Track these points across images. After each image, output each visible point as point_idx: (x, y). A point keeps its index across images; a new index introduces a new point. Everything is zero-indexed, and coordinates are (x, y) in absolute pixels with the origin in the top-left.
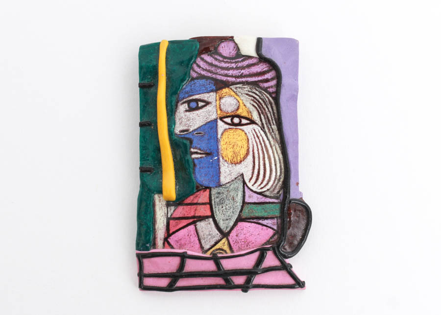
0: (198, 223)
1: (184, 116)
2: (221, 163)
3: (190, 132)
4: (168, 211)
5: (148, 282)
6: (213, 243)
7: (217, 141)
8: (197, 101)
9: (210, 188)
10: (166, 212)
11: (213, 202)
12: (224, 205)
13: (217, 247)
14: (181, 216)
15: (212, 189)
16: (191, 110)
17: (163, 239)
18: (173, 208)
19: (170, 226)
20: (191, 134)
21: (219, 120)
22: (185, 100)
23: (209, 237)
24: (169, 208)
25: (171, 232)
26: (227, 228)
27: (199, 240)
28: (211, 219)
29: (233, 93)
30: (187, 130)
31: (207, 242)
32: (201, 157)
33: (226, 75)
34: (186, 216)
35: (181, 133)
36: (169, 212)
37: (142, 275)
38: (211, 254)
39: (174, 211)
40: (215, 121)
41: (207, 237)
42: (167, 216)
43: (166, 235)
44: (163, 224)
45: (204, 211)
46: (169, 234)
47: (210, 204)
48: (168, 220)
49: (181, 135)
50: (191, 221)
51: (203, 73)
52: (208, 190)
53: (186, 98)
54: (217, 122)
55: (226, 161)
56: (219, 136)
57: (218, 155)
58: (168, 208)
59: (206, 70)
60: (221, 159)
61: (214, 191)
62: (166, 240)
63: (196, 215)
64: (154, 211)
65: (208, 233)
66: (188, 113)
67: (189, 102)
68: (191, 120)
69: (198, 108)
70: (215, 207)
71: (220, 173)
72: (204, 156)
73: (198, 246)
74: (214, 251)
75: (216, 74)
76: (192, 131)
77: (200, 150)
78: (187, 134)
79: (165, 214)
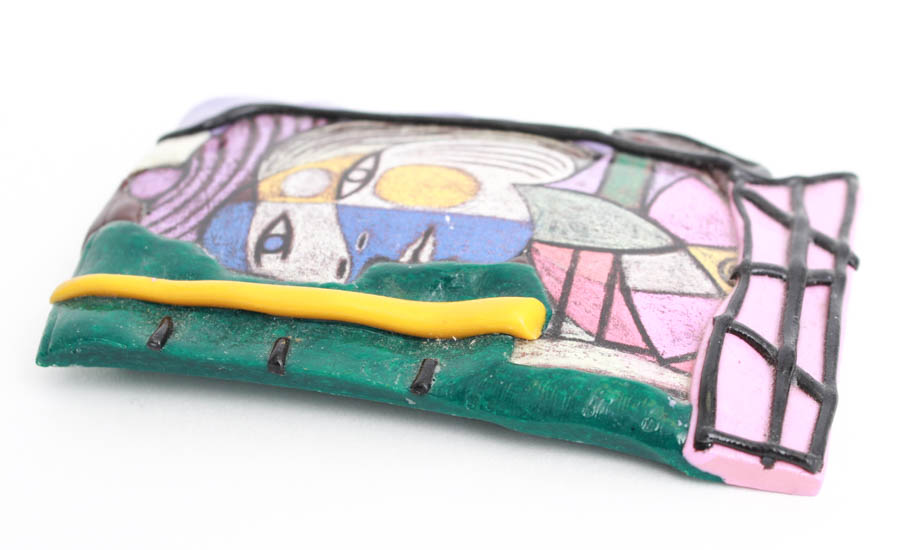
0: (631, 283)
1: (298, 264)
2: (468, 212)
3: (352, 258)
4: (574, 340)
5: (796, 436)
6: (699, 272)
8: (266, 234)
9: (531, 241)
10: (575, 343)
11: (576, 243)
12: (590, 226)
13: (713, 271)
14: (598, 313)
15: (536, 237)
16: (285, 250)
17: (662, 368)
18: (567, 327)
19: (624, 342)
20: (356, 258)
21: (342, 202)
22: (251, 258)
24: (563, 335)
25: (643, 345)
26: (658, 237)
27: (683, 294)
28: (626, 258)
29: (281, 176)
30: (342, 264)
31: (694, 282)
32: (434, 245)
34: (600, 302)
35: (346, 275)
36: (577, 337)
38: (732, 285)
39: (578, 326)
41: (679, 278)
42: (590, 342)
43: (651, 358)
44: (613, 358)
46: (650, 351)
47: (578, 249)
48: (600, 340)
49: (349, 277)
50: (618, 296)
52: (537, 246)
53: (247, 256)
55: (463, 203)
56: (387, 206)
57: (443, 215)
58: (564, 338)
60: (453, 210)
61: (543, 234)
62: (664, 362)
63: (604, 280)
64: (566, 373)
65: (667, 274)
66: (293, 256)
67: (261, 249)
68: (318, 252)
69: (288, 237)
70: (593, 242)
72: (431, 239)
73: (700, 303)
74: (723, 278)
76: (349, 253)
77: (409, 245)
78: (352, 264)
79: (580, 347)
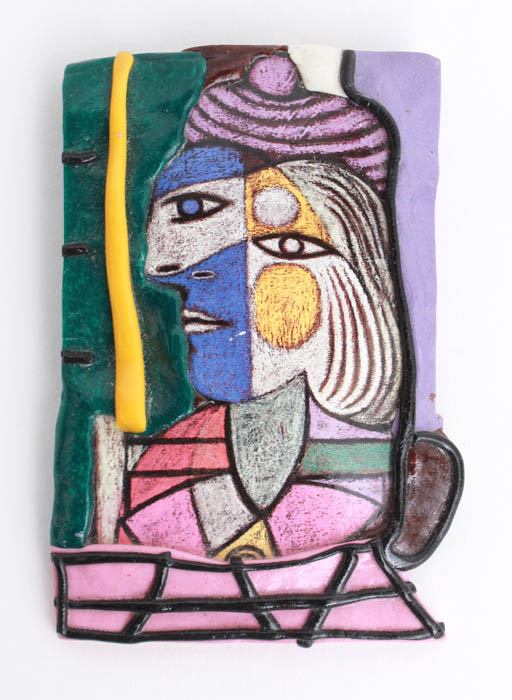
0: (197, 486)
1: (167, 234)
2: (254, 347)
3: (183, 272)
4: (127, 456)
5: (79, 619)
6: (232, 532)
7: (246, 292)
8: (199, 197)
9: (227, 405)
10: (123, 458)
11: (234, 437)
12: (260, 445)
13: (242, 541)
14: (158, 467)
15: (232, 406)
16: (184, 218)
17: (115, 522)
18: (139, 449)
19: (132, 492)
20: (185, 275)
21: (250, 244)
22: (170, 195)
23: (224, 518)
24: (130, 448)
25: (134, 505)
26: (265, 497)
27: (200, 525)
28: (228, 478)
29: (285, 181)
30: (175, 267)
31: (218, 531)
32: (207, 332)
33: (270, 138)
34: (170, 467)
35: (162, 274)
36: (130, 458)
37: (63, 603)
38: (226, 559)
39: (142, 456)
40: (243, 244)
41: (219, 519)
42: (126, 467)
43: (122, 512)
44: (115, 487)
45: (212, 457)
46: (128, 510)
47: (227, 440)
48: (129, 476)
49: (161, 277)
50: (181, 479)
51: (215, 131)
52: (222, 409)
53: (174, 190)
54: (246, 247)
55: (266, 340)
56: (251, 282)
57: (247, 327)
58: (127, 449)
59: (221, 125)
60: (254, 335)
61: (237, 412)
62: (121, 522)
63: (194, 467)
64: (95, 456)
65: (220, 510)
66: (177, 227)
67: (180, 201)
68: (186, 243)
69: (201, 215)
70: (239, 450)
71: (251, 368)
72: (213, 327)
73: (196, 538)
74: (233, 550)
75: (246, 134)
76: (187, 269)
77: (205, 313)
78: (175, 275)
79: (120, 462)
